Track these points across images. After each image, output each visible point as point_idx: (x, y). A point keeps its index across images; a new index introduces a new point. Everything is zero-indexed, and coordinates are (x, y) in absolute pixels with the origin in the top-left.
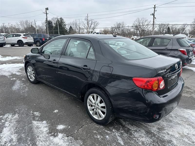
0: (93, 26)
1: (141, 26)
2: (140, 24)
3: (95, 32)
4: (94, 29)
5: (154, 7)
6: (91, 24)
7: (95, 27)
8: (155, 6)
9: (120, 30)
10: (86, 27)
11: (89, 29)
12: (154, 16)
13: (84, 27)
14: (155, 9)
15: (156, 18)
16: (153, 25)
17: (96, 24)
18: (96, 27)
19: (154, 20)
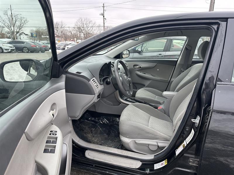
0: (18, 24)
1: (85, 28)
2: (84, 25)
3: (22, 33)
4: (20, 27)
5: (103, 6)
6: (16, 21)
7: (22, 25)
8: (103, 4)
9: (59, 31)
10: (6, 24)
11: (12, 28)
12: (104, 17)
13: (3, 25)
14: (104, 8)
15: (106, 19)
16: (104, 27)
17: (23, 21)
18: (24, 25)
19: (104, 21)
